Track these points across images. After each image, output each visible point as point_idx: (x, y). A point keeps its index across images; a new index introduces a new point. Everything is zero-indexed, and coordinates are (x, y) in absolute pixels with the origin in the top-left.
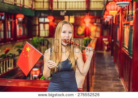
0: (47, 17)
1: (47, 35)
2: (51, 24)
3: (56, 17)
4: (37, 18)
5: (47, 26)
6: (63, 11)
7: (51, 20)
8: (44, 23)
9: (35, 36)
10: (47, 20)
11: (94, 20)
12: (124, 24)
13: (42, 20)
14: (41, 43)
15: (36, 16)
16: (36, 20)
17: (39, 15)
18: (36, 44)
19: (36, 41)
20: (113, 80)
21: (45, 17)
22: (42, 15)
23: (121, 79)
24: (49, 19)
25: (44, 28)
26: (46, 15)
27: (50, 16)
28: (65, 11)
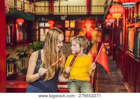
0: (47, 22)
3: (56, 22)
4: (37, 23)
6: (64, 15)
7: (52, 25)
8: (45, 28)
9: (35, 41)
10: (47, 25)
12: (128, 27)
13: (42, 25)
15: (36, 21)
16: (36, 25)
17: (39, 20)
20: (117, 84)
21: (45, 22)
22: (43, 19)
23: (125, 83)
24: (49, 24)
26: (46, 20)
27: (51, 21)
28: (66, 16)
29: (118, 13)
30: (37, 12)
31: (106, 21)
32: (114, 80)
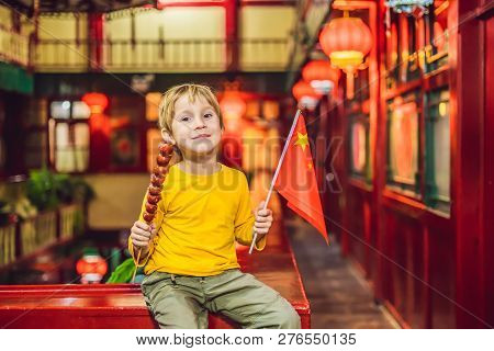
0: (79, 98)
1: (81, 166)
2: (97, 124)
3: (115, 100)
4: (44, 103)
5: (82, 133)
6: (142, 75)
7: (98, 109)
8: (72, 122)
9: (38, 167)
10: (81, 110)
11: (253, 110)
13: (61, 109)
14: (59, 193)
15: (38, 95)
16: (37, 109)
17: (50, 91)
18: (44, 197)
19: (43, 183)
21: (73, 99)
22: (64, 89)
23: (381, 308)
24: (89, 105)
25: (72, 138)
26: (77, 91)
27: (94, 94)
28: (150, 78)
29: (350, 48)
30: (41, 61)
31: (298, 90)
32: (341, 297)
